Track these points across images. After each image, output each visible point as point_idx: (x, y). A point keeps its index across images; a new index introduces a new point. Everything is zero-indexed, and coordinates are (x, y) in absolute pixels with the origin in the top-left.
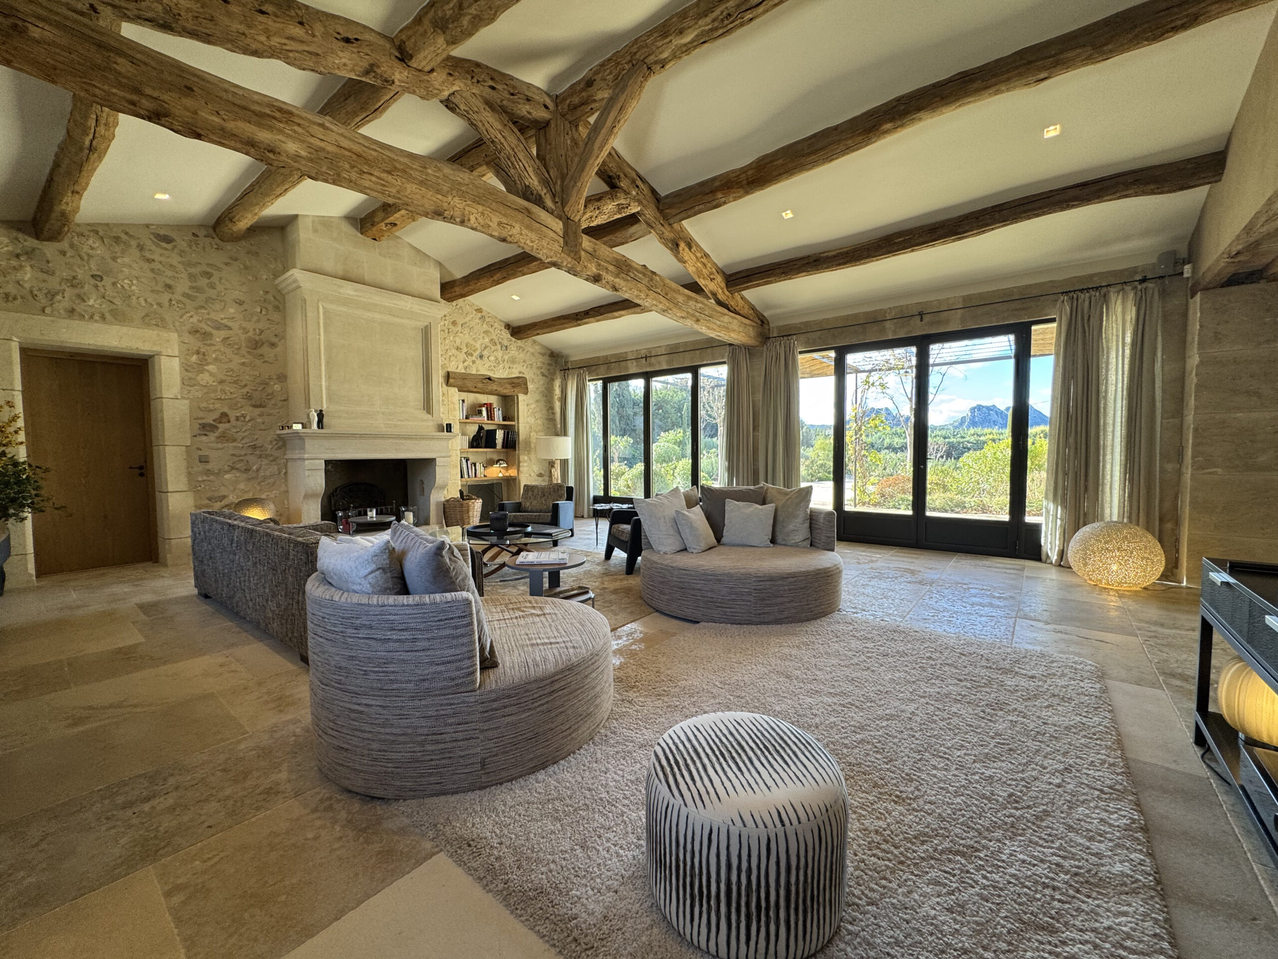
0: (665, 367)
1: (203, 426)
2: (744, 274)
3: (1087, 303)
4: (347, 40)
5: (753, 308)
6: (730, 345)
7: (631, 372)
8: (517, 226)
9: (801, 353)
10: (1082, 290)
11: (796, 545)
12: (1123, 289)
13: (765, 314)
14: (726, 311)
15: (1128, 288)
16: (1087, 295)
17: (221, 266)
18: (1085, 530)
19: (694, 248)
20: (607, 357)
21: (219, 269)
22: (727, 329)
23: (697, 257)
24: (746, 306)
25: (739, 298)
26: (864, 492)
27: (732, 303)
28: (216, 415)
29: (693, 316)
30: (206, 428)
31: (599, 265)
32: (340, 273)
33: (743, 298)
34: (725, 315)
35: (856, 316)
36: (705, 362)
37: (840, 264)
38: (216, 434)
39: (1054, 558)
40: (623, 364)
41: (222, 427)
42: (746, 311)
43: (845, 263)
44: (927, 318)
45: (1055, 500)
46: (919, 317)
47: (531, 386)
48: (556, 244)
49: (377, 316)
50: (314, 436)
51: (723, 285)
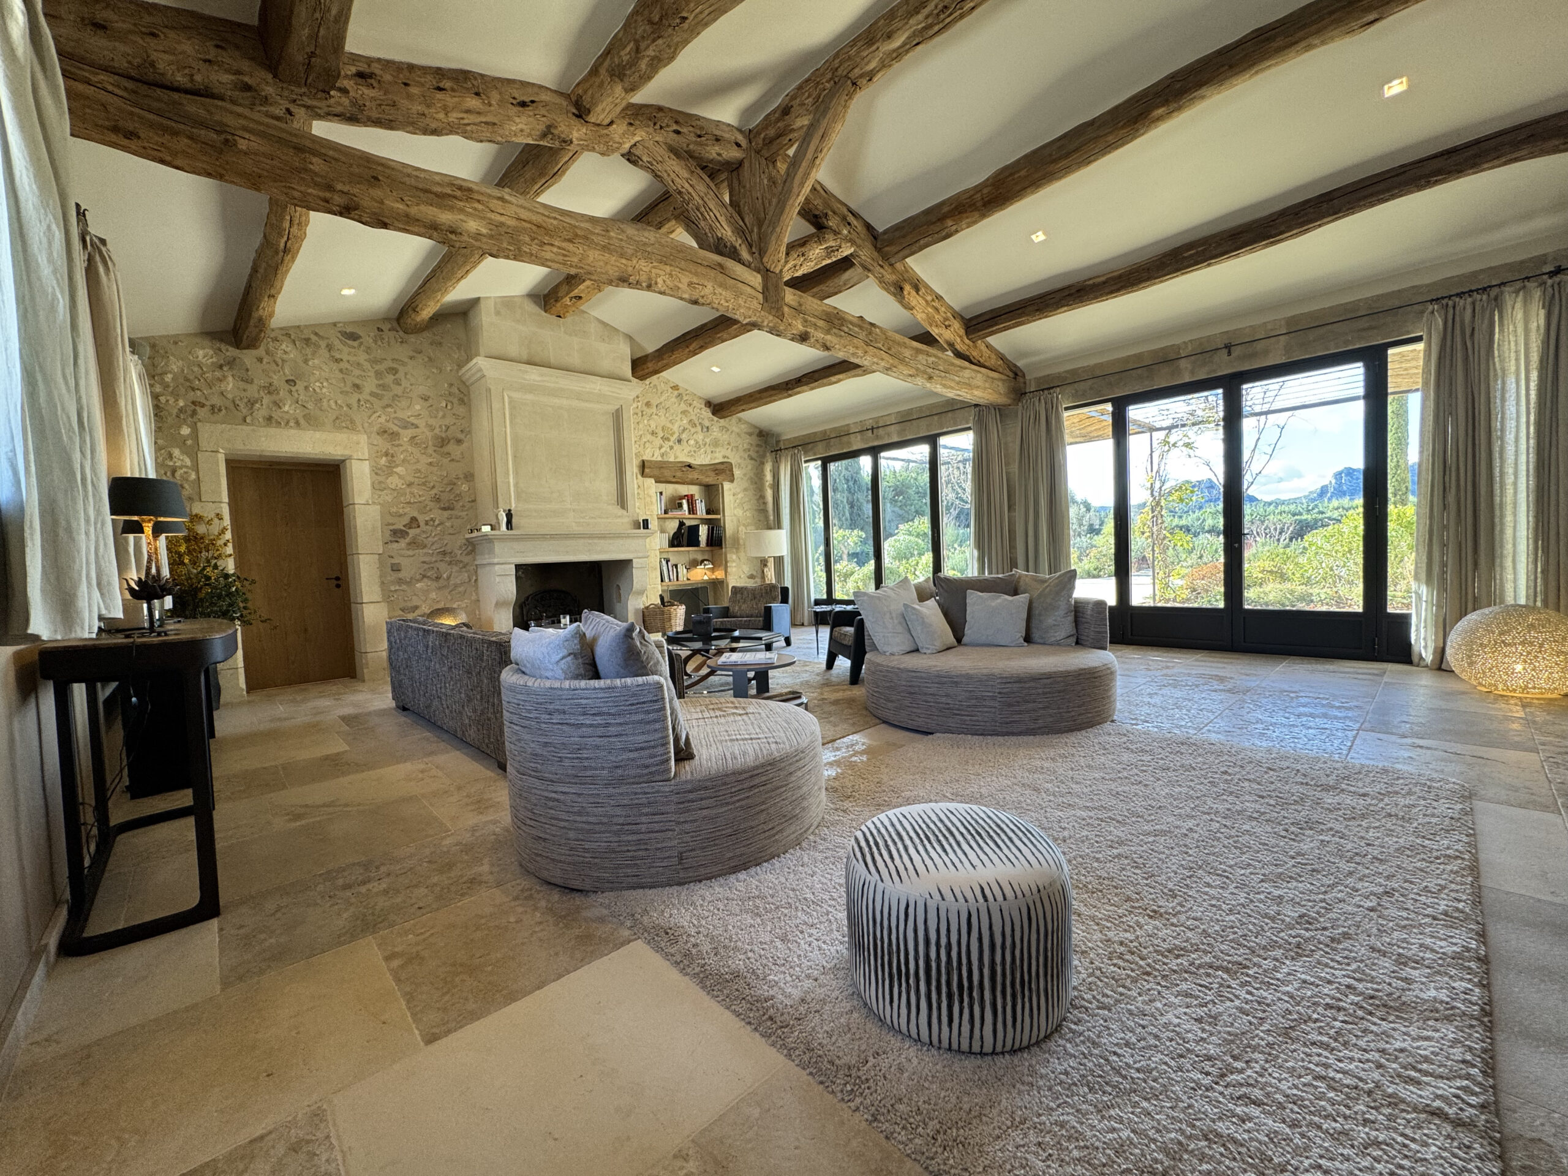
0: (895, 439)
1: (395, 532)
2: (987, 317)
3: (1469, 312)
4: (523, 104)
5: (1002, 357)
6: (976, 405)
7: (855, 448)
8: (710, 286)
9: (1067, 409)
10: (1460, 295)
11: (1057, 644)
12: (1524, 287)
13: (1019, 364)
14: (967, 364)
15: (1530, 285)
16: (1469, 300)
17: (406, 360)
18: (1473, 617)
19: (922, 291)
20: (825, 431)
21: (404, 364)
22: (969, 386)
23: (926, 301)
24: (993, 356)
25: (983, 347)
26: (1167, 586)
27: (975, 354)
28: (406, 520)
29: (925, 372)
30: (398, 534)
31: (806, 321)
32: (525, 357)
33: (988, 346)
34: (966, 368)
35: (1139, 357)
36: (945, 430)
37: (1112, 292)
38: (408, 540)
39: (1428, 656)
40: (845, 439)
41: (412, 532)
42: (993, 361)
43: (1118, 290)
44: (1237, 352)
45: (1429, 581)
46: (1225, 351)
47: (737, 472)
48: (755, 302)
49: (565, 402)
50: (502, 539)
51: (962, 332)
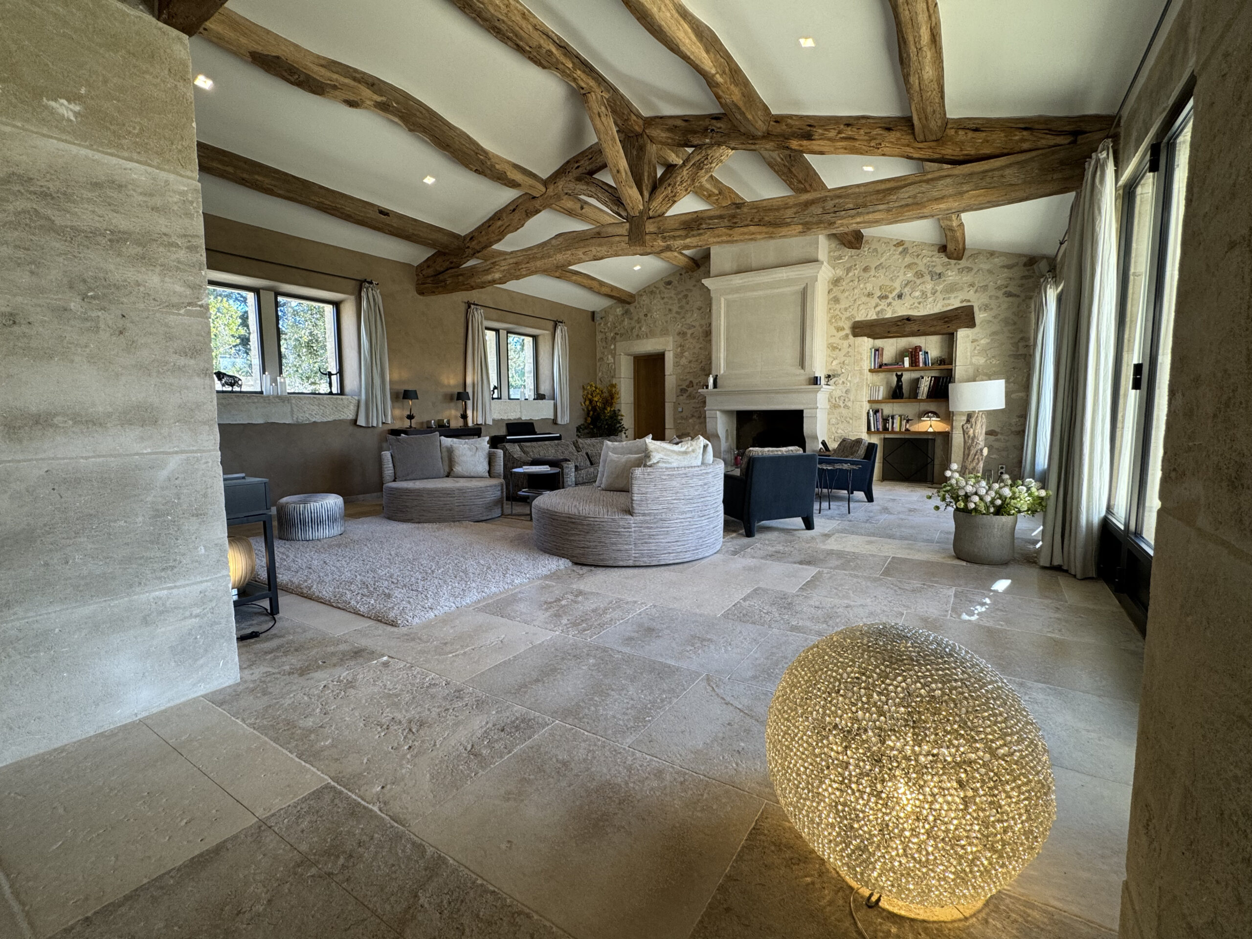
8: (593, 249)
17: (692, 288)
21: (691, 291)
28: (687, 383)
30: (683, 391)
31: (665, 238)
32: (735, 268)
38: (687, 394)
41: (690, 390)
47: (980, 316)
